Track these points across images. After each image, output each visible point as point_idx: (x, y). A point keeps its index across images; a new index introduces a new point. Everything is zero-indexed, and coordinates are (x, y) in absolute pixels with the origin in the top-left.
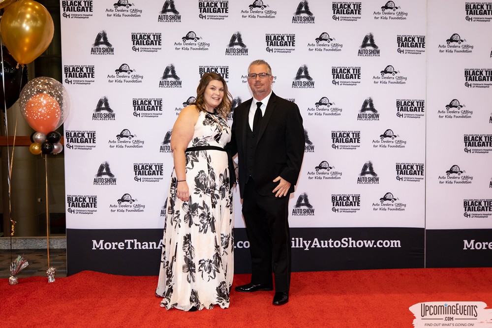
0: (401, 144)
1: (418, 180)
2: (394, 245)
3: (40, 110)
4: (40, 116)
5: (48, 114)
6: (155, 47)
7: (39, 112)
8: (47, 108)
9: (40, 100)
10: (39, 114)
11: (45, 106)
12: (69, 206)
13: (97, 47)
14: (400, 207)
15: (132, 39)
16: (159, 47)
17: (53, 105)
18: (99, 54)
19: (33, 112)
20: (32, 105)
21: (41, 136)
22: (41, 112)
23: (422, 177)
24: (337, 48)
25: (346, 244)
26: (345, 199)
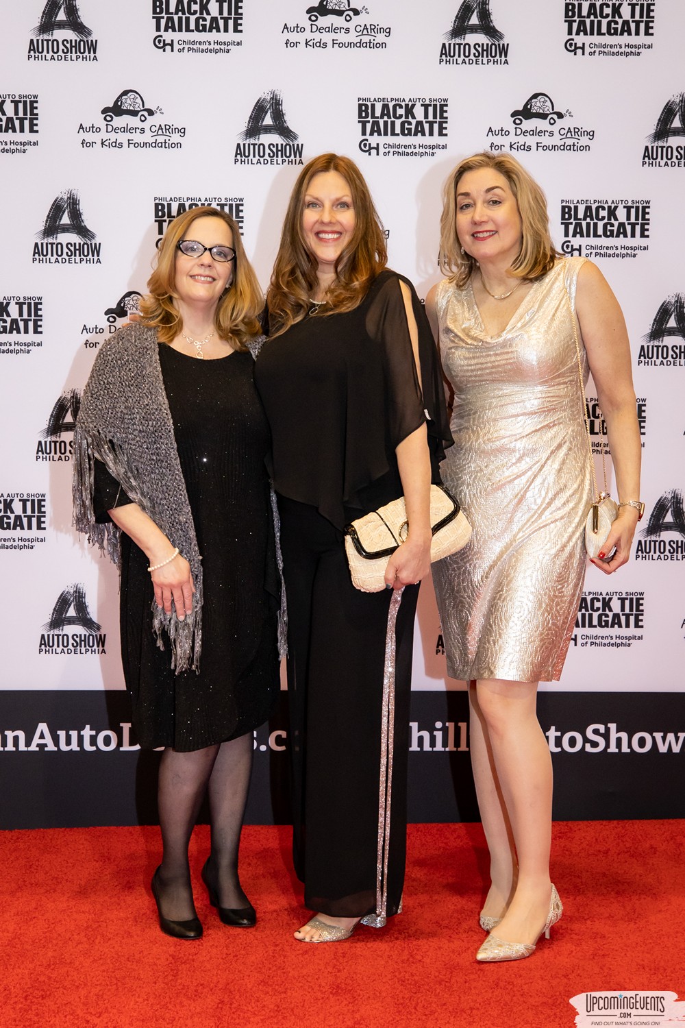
6: (18, 136)
16: (32, 137)
24: (576, 141)
25: (601, 741)
26: (598, 605)
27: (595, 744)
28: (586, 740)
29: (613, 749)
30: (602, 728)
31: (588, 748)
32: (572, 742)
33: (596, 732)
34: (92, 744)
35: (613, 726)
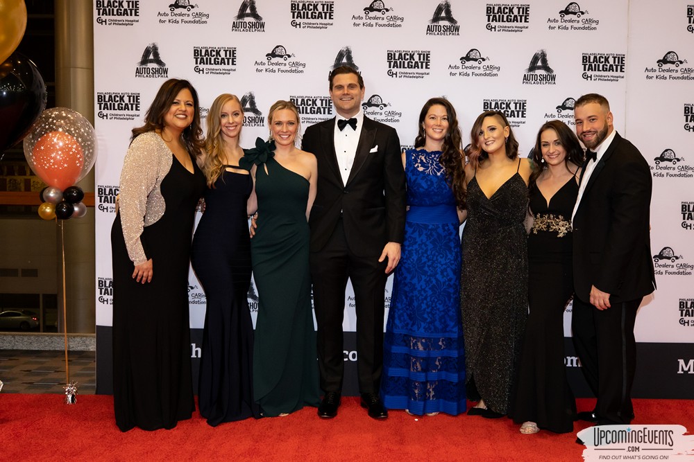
2: (572, 363)
3: (53, 155)
4: (54, 164)
5: (65, 162)
6: (226, 67)
7: (51, 158)
8: (63, 152)
9: (53, 141)
10: (52, 161)
11: (61, 149)
12: (101, 294)
13: (144, 67)
15: (195, 55)
16: (233, 67)
17: (71, 148)
18: (147, 76)
19: (43, 159)
20: (42, 148)
21: (54, 193)
22: (54, 158)
24: (491, 71)
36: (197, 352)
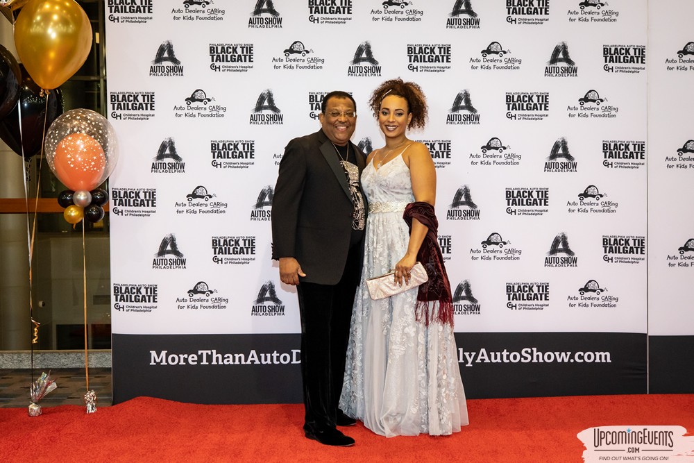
0: (609, 207)
1: (636, 261)
2: (600, 359)
6: (243, 64)
9: (76, 143)
12: (117, 300)
14: (610, 302)
15: (211, 53)
16: (250, 64)
18: (162, 75)
23: (642, 256)
24: (513, 64)
25: (529, 357)
26: (527, 289)
27: (526, 358)
28: (521, 356)
29: (535, 360)
30: (529, 350)
31: (523, 360)
32: (515, 357)
33: (526, 352)
34: (277, 361)
35: (535, 349)
36: (217, 358)
